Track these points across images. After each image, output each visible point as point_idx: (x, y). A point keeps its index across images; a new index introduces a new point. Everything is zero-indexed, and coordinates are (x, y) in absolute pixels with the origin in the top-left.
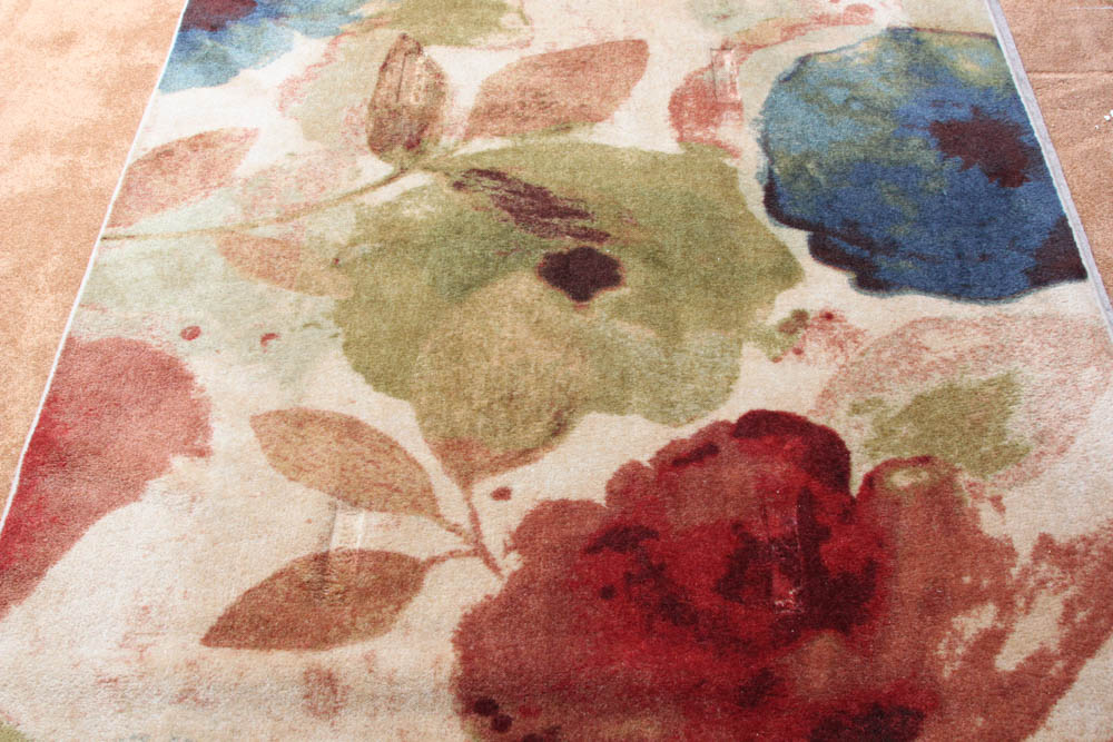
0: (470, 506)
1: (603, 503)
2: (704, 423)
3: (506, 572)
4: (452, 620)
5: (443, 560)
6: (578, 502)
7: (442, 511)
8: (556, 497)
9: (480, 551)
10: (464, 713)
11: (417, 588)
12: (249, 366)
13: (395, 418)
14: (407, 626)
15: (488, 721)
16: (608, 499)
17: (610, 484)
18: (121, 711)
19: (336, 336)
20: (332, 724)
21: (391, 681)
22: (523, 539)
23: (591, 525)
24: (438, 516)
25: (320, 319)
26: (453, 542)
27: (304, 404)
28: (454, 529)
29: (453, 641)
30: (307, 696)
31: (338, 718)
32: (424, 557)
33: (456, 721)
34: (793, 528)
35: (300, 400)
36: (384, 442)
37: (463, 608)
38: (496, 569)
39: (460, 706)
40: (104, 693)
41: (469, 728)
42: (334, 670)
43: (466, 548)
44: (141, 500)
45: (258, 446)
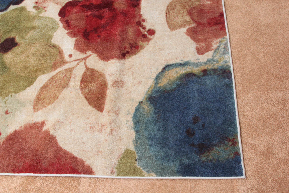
0: (73, 61)
1: (76, 38)
2: (59, 22)
3: (91, 54)
4: (102, 62)
5: (86, 65)
6: (75, 42)
7: (73, 66)
8: (74, 46)
9: (85, 59)
10: (125, 59)
11: (93, 69)
12: (16, 116)
13: (43, 79)
14: (103, 70)
15: (127, 55)
16: (75, 37)
17: (72, 37)
18: (119, 128)
19: (11, 96)
20: (126, 82)
21: (117, 71)
22: (83, 51)
23: (82, 40)
24: (74, 67)
25: (4, 100)
26: (82, 64)
27: (33, 100)
28: (78, 64)
29: (107, 62)
30: (119, 87)
31: (124, 81)
32: (85, 69)
33: (127, 60)
34: (89, 9)
35: (31, 102)
36: (50, 80)
37: (99, 60)
38: (90, 55)
39: (123, 59)
40: (114, 133)
41: (128, 58)
42: (113, 81)
43: (84, 61)
44: (56, 136)
45: (44, 109)
